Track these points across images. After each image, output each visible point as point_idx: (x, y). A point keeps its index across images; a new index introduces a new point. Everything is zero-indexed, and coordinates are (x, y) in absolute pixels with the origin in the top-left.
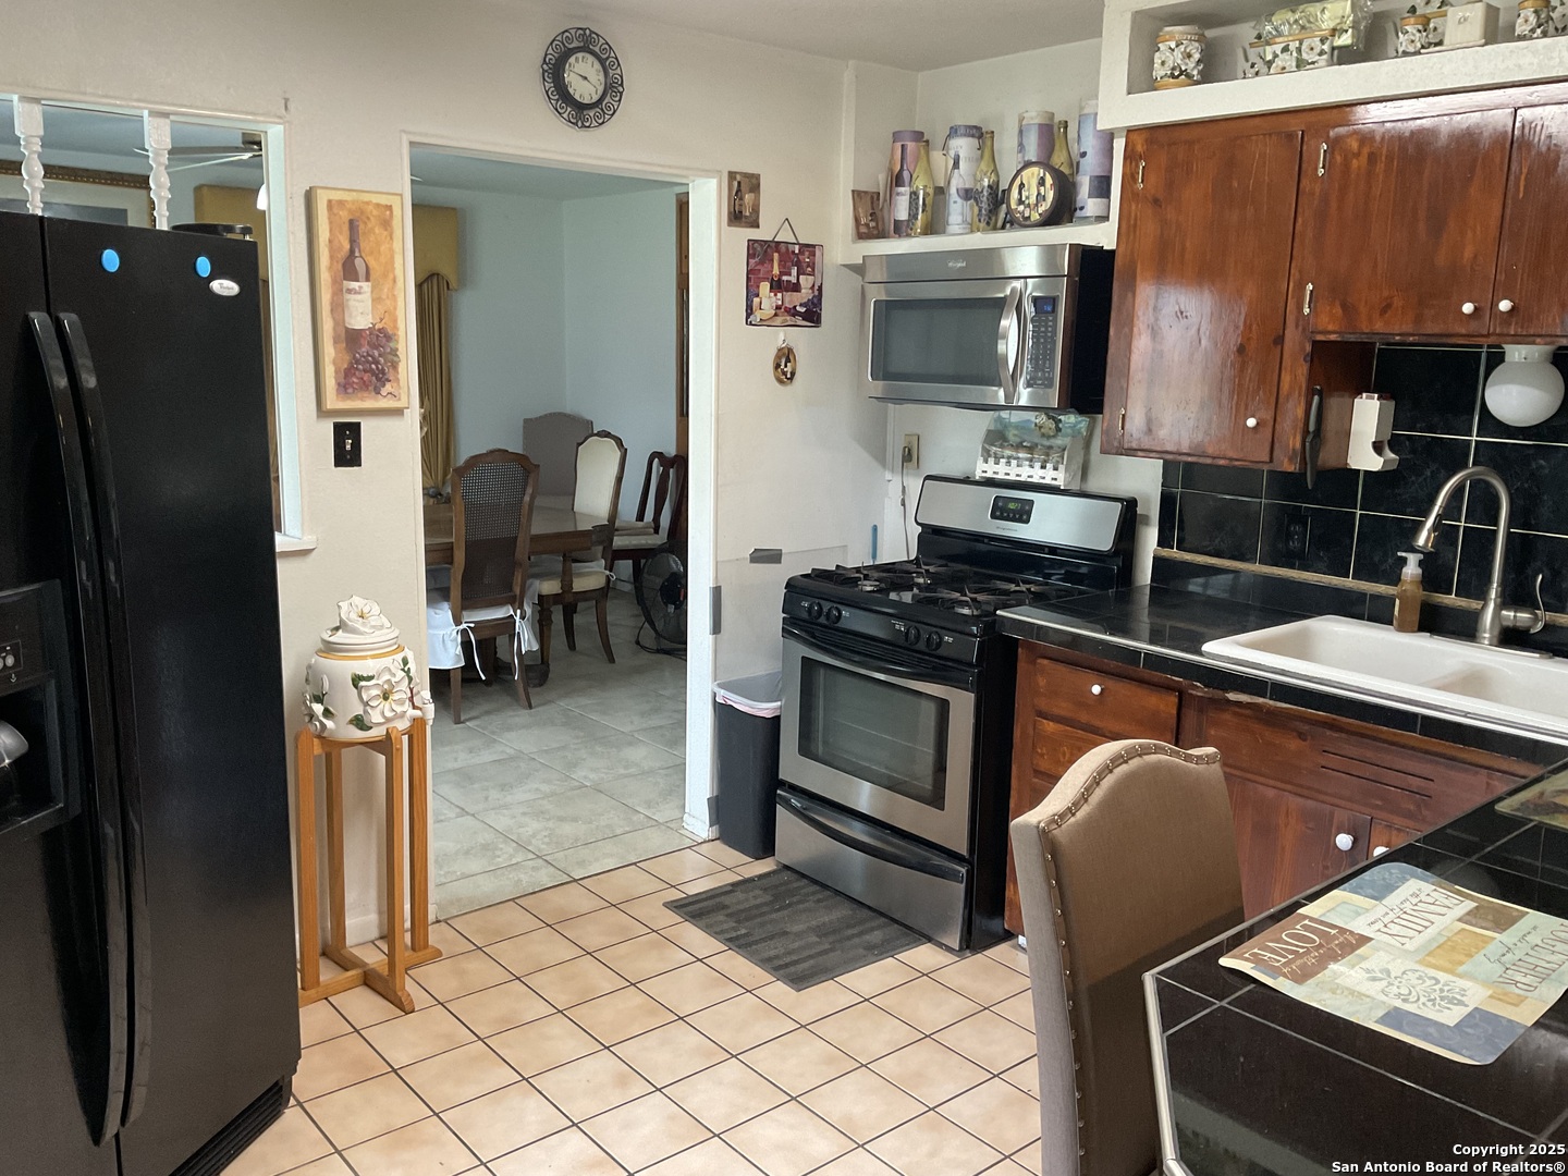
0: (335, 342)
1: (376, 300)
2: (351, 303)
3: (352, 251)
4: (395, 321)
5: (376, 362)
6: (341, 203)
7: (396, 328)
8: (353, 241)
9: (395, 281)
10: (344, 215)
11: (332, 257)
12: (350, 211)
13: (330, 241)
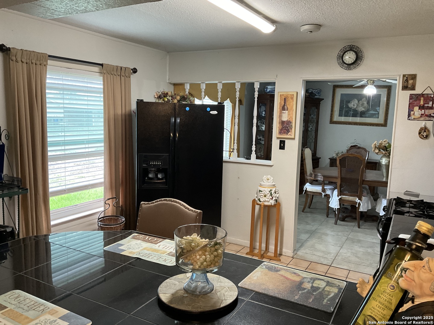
0: (279, 123)
1: (289, 115)
2: (283, 115)
3: (284, 105)
4: (293, 119)
5: (287, 128)
6: (283, 95)
7: (293, 120)
8: (285, 102)
9: (293, 110)
10: (283, 97)
11: (280, 106)
12: (285, 96)
13: (280, 103)
